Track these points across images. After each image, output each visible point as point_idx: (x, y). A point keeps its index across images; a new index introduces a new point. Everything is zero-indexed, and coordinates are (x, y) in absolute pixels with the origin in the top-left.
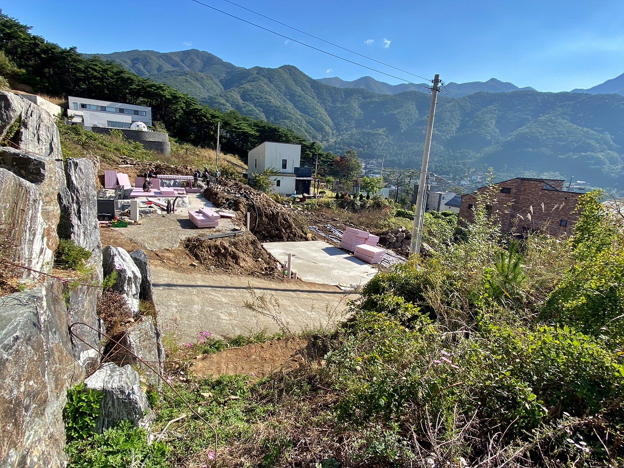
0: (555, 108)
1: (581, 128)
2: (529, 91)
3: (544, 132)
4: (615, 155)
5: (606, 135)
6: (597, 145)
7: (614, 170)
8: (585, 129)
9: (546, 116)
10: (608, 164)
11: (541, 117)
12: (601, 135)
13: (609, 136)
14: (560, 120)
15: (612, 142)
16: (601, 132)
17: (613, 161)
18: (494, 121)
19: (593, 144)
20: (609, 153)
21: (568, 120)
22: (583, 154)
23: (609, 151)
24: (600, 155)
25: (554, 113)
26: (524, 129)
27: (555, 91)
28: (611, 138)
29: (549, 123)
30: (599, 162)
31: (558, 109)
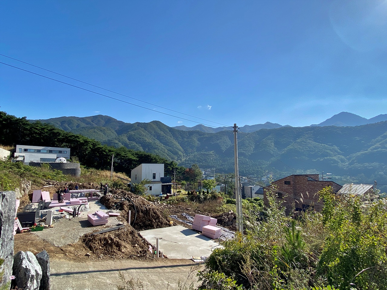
0: (304, 135)
1: (321, 144)
2: (288, 127)
3: (301, 147)
4: (343, 157)
5: (335, 147)
6: (332, 153)
7: (344, 165)
8: (323, 145)
9: (300, 139)
10: (340, 162)
11: (297, 140)
12: (332, 147)
13: (336, 147)
14: (308, 141)
15: (339, 151)
16: (332, 145)
17: (343, 161)
18: (273, 144)
19: (329, 152)
20: (339, 157)
21: (312, 140)
22: (325, 158)
23: (339, 156)
24: (335, 158)
25: (304, 137)
26: (290, 147)
27: (302, 126)
28: (338, 148)
29: (303, 143)
30: (335, 162)
31: (306, 135)
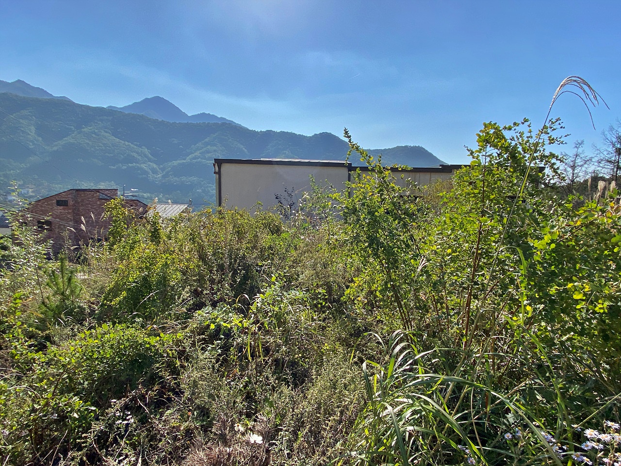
0: (96, 121)
1: (123, 142)
2: (65, 101)
3: (90, 143)
4: (155, 166)
5: (143, 149)
6: (139, 157)
7: (156, 178)
8: (127, 143)
9: (90, 128)
10: (151, 173)
11: (84, 128)
12: (140, 149)
13: (146, 150)
14: (103, 133)
15: (150, 155)
16: (140, 146)
17: (154, 171)
19: (136, 156)
20: (149, 165)
21: (110, 133)
22: (130, 165)
23: (150, 163)
24: (143, 166)
25: (96, 126)
26: (69, 139)
27: (93, 105)
28: (149, 152)
29: (93, 135)
30: (145, 172)
31: (99, 122)
